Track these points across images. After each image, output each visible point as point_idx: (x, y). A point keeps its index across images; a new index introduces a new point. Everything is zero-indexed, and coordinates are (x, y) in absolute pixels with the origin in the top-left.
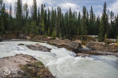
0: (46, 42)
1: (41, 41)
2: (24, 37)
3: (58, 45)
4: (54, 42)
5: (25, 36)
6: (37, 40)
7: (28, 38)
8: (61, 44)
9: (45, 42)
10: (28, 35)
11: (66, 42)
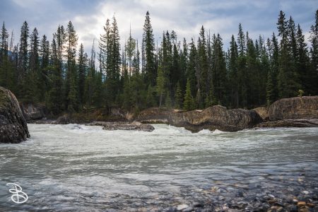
0: (166, 120)
1: (155, 119)
2: (122, 115)
3: (195, 125)
4: (184, 118)
5: (123, 113)
6: (146, 119)
7: (129, 116)
8: (201, 121)
9: (162, 121)
10: (129, 110)
11: (214, 113)
